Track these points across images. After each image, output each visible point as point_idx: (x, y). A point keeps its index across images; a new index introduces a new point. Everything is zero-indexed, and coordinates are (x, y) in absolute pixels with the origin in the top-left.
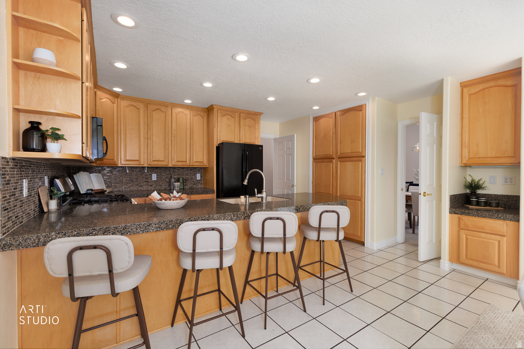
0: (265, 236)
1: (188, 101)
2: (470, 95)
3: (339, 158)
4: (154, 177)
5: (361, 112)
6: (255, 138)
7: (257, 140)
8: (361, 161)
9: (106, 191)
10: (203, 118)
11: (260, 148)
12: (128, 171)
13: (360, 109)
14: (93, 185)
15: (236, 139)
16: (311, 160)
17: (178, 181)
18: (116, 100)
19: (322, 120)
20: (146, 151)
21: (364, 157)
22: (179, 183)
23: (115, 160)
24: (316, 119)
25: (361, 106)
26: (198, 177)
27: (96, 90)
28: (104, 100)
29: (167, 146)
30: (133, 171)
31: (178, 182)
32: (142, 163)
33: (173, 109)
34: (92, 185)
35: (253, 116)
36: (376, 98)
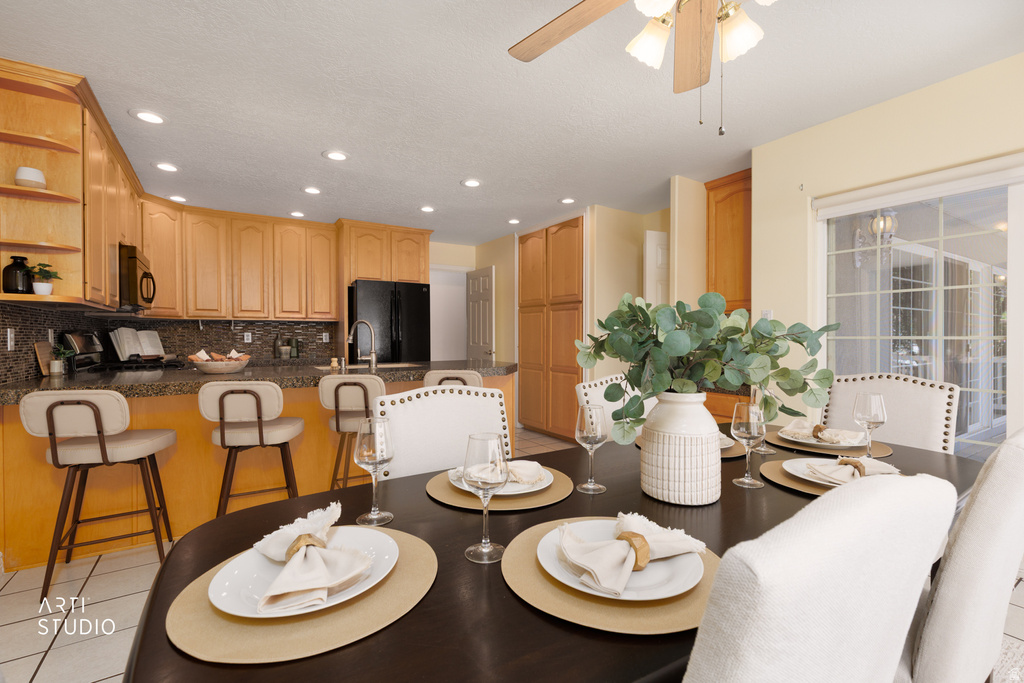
0: (341, 408)
1: (297, 214)
2: (717, 203)
3: (552, 305)
4: (248, 338)
5: (577, 230)
6: (419, 272)
7: (422, 276)
8: (577, 309)
9: (162, 358)
10: (329, 240)
11: (425, 289)
12: (201, 328)
13: (574, 224)
14: (142, 349)
15: (385, 273)
16: (517, 308)
17: (288, 343)
18: (179, 214)
19: (530, 242)
20: (230, 295)
21: (581, 302)
22: (289, 348)
23: (178, 309)
24: (523, 239)
25: (577, 220)
26: (325, 337)
27: (142, 201)
28: (157, 216)
29: (266, 286)
30: (212, 328)
31: (288, 345)
32: (223, 315)
33: (276, 227)
34: (139, 348)
35: (417, 236)
36: (596, 206)
